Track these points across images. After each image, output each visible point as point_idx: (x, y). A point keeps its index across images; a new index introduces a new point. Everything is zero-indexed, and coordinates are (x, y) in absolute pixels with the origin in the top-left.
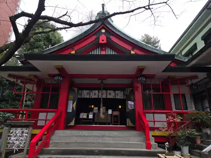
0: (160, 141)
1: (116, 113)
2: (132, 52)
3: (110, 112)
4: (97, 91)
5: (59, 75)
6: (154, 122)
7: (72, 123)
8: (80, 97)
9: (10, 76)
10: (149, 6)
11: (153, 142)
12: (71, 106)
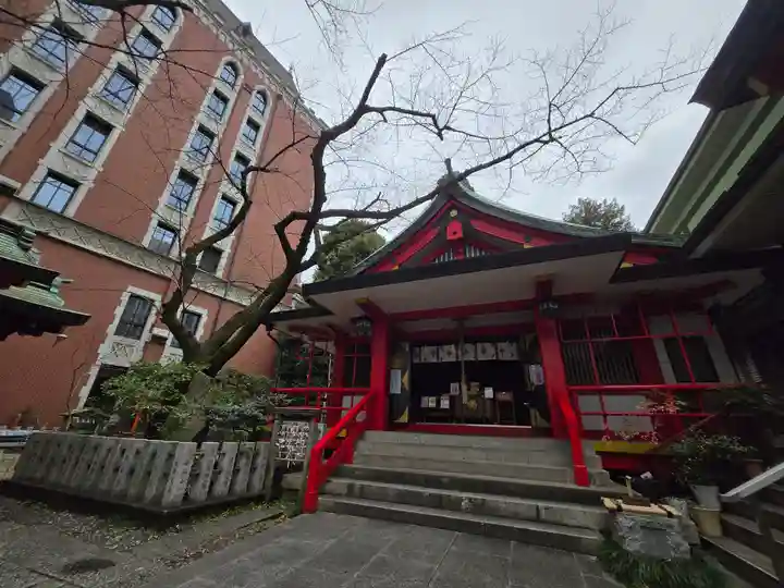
0: (618, 467)
1: (504, 396)
2: (526, 246)
3: (489, 393)
4: (453, 346)
5: (365, 318)
6: (605, 415)
7: (404, 418)
8: (416, 361)
9: (292, 329)
10: (549, 133)
11: (596, 468)
12: (399, 382)
